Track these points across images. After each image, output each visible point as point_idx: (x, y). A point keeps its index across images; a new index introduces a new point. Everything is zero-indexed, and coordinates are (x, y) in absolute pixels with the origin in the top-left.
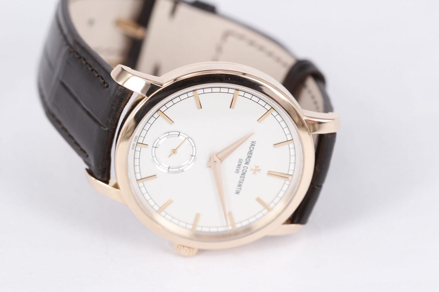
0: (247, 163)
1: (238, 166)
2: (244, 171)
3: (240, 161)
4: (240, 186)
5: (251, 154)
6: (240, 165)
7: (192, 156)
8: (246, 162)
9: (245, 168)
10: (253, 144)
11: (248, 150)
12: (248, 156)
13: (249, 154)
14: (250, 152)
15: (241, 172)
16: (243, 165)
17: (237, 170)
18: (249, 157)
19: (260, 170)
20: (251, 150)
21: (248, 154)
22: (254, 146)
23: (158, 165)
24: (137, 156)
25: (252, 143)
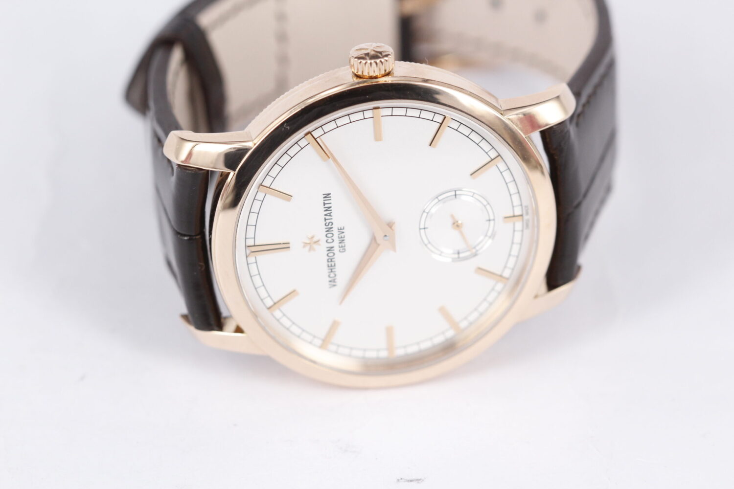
0: (330, 249)
1: (343, 240)
2: (329, 235)
3: (343, 249)
4: (328, 209)
5: (330, 265)
6: (340, 243)
7: (424, 228)
8: (333, 250)
9: (330, 240)
10: (333, 282)
11: (337, 269)
12: (334, 261)
13: (333, 265)
14: (331, 268)
15: (335, 231)
16: (336, 244)
17: (343, 233)
18: (331, 259)
19: (304, 247)
20: (332, 272)
21: (335, 264)
22: (330, 279)
23: (475, 195)
24: (515, 198)
25: (334, 284)
